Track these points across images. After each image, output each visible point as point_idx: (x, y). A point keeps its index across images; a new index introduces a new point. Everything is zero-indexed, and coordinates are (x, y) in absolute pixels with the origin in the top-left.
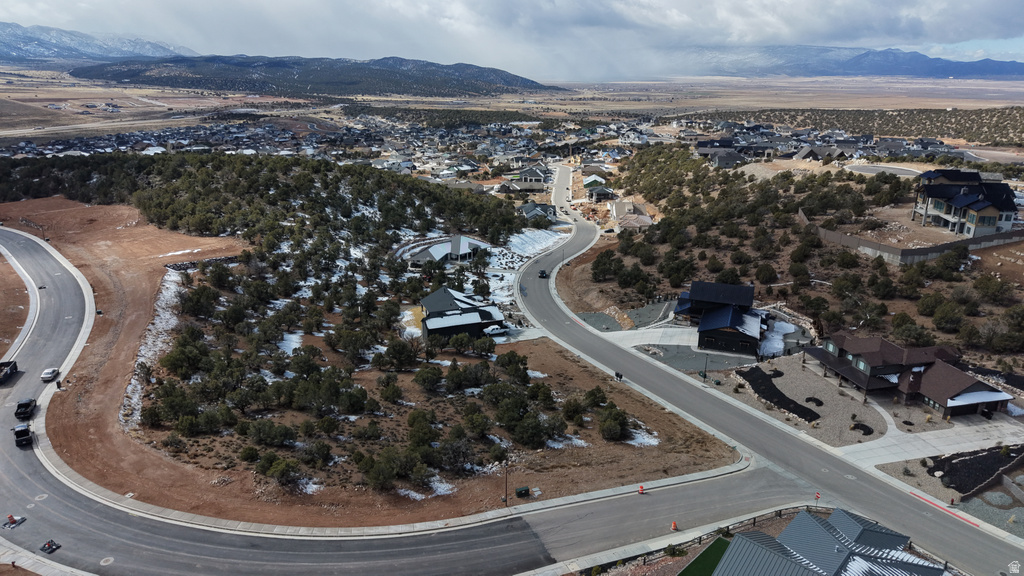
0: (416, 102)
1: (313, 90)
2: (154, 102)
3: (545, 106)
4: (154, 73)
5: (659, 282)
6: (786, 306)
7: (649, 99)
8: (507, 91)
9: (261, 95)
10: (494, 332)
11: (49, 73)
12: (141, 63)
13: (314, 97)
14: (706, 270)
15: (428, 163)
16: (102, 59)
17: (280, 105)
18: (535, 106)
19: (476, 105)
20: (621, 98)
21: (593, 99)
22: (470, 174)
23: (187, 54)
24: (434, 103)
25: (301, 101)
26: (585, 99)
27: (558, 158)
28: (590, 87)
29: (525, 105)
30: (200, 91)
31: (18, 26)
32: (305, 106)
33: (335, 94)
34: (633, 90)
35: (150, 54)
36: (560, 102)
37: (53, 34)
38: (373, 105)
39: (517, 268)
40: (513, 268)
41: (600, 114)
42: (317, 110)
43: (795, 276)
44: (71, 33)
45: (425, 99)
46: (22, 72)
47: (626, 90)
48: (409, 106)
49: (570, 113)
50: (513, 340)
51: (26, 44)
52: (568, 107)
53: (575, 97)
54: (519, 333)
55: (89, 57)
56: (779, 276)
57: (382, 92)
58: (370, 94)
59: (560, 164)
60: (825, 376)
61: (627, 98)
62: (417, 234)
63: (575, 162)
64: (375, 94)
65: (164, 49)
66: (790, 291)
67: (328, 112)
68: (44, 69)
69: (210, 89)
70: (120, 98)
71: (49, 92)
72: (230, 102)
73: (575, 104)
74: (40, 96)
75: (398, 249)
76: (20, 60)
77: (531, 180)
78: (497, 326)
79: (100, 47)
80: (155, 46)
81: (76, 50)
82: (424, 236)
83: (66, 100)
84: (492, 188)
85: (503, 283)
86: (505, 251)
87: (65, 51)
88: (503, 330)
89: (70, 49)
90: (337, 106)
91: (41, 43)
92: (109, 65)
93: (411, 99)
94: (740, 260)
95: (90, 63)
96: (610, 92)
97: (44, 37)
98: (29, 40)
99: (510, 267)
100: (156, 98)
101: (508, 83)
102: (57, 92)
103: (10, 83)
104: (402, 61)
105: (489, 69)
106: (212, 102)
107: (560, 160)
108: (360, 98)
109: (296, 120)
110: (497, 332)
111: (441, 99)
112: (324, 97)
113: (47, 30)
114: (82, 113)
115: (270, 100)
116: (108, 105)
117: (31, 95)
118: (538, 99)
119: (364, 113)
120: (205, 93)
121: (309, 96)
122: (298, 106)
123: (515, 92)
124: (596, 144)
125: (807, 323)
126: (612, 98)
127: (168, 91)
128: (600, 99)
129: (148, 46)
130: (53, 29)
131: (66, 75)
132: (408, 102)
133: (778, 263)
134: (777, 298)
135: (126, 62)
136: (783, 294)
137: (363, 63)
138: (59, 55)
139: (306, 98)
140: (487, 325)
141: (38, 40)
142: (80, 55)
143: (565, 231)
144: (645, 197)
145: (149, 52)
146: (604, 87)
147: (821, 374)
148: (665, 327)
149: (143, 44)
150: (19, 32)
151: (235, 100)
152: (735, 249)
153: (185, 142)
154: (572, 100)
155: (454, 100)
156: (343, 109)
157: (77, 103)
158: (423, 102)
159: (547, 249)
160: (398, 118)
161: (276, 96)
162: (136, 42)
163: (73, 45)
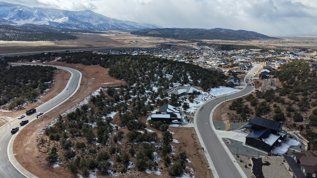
0: (222, 42)
1: (191, 38)
2: (147, 41)
3: (267, 44)
4: (150, 33)
5: (252, 114)
6: (300, 133)
7: (312, 43)
8: (255, 39)
9: (176, 39)
10: (175, 122)
11: (126, 33)
12: (148, 30)
13: (190, 40)
14: (274, 112)
15: (212, 61)
16: (139, 29)
17: (179, 42)
18: (264, 44)
19: (242, 43)
20: (300, 42)
21: (288, 42)
22: (223, 66)
23: (160, 28)
24: (228, 42)
25: (186, 41)
26: (285, 42)
27: (258, 62)
28: (289, 38)
29: (260, 44)
30: (160, 38)
31: (122, 21)
32: (187, 43)
33: (197, 39)
34: (307, 39)
35: (151, 28)
36: (274, 43)
37: (129, 23)
38: (207, 43)
39: (207, 100)
40: (206, 100)
41: (288, 47)
42: (189, 44)
43: (312, 120)
44: (133, 22)
45: (225, 41)
46: (120, 33)
47: (304, 39)
48: (219, 43)
49: (276, 47)
50: (181, 126)
51: (123, 25)
52: (277, 45)
53: (281, 41)
54: (185, 124)
55: (136, 29)
56: (304, 119)
57: (212, 39)
58: (208, 39)
59: (258, 64)
60: (290, 170)
61: (303, 42)
62: (181, 84)
63: (264, 64)
64: (210, 39)
65: (155, 26)
66: (305, 127)
67: (192, 45)
68: (125, 32)
69: (163, 37)
70: (139, 40)
71: (124, 37)
72: (166, 41)
73: (280, 44)
74: (121, 39)
75: (171, 89)
76: (121, 30)
77: (242, 69)
78: (177, 120)
79: (140, 26)
80: (153, 26)
81: (134, 27)
82: (183, 85)
83: (127, 40)
84: (226, 71)
85: (198, 105)
86: (207, 94)
87: (132, 27)
88: (179, 122)
89: (133, 27)
90: (196, 43)
91: (126, 25)
92: (140, 31)
93: (221, 41)
94: (290, 110)
95: (137, 30)
96: (297, 40)
97: (127, 23)
98: (123, 24)
99: (205, 100)
100: (148, 40)
101: (257, 36)
102: (126, 38)
103: (116, 35)
104: (221, 29)
105: (250, 32)
106: (162, 41)
107: (259, 63)
108: (204, 40)
109: (181, 47)
110: (177, 122)
111: (231, 41)
112: (193, 40)
113: (128, 22)
114: (129, 43)
115: (177, 41)
116: (136, 41)
117: (119, 38)
118: (267, 42)
119: (203, 45)
120: (161, 39)
121: (189, 40)
122: (185, 43)
123: (258, 39)
124: (275, 58)
125: (306, 143)
126: (296, 42)
127: (152, 38)
128: (291, 42)
129: (151, 26)
130: (129, 21)
131: (130, 33)
132: (219, 42)
133: (306, 113)
134: (298, 129)
135: (144, 30)
136: (301, 128)
137: (209, 30)
138: (130, 28)
139: (188, 40)
140: (174, 119)
141: (125, 24)
142: (134, 28)
143: (239, 89)
144: (279, 79)
145: (151, 27)
146: (295, 38)
147: (288, 169)
148: (240, 132)
149: (150, 25)
150: (122, 22)
151: (168, 40)
152: (290, 105)
153: (145, 52)
154: (280, 42)
155: (235, 41)
156: (197, 44)
157: (129, 41)
158: (224, 42)
159: (226, 94)
160: (213, 47)
161: (180, 40)
162: (148, 25)
163: (133, 25)
